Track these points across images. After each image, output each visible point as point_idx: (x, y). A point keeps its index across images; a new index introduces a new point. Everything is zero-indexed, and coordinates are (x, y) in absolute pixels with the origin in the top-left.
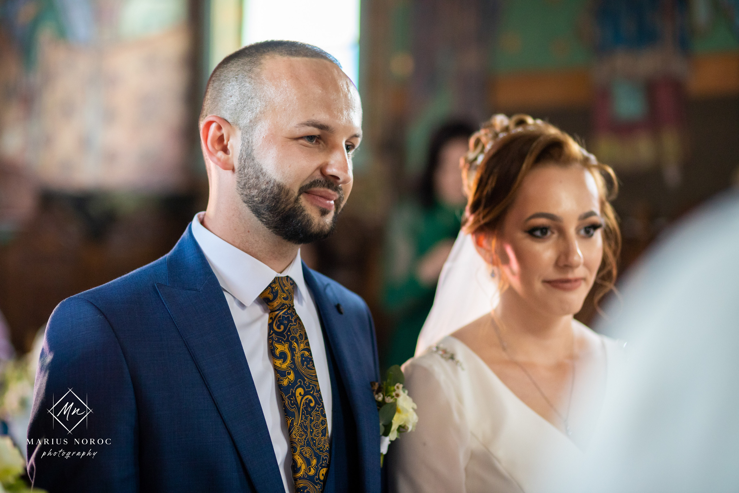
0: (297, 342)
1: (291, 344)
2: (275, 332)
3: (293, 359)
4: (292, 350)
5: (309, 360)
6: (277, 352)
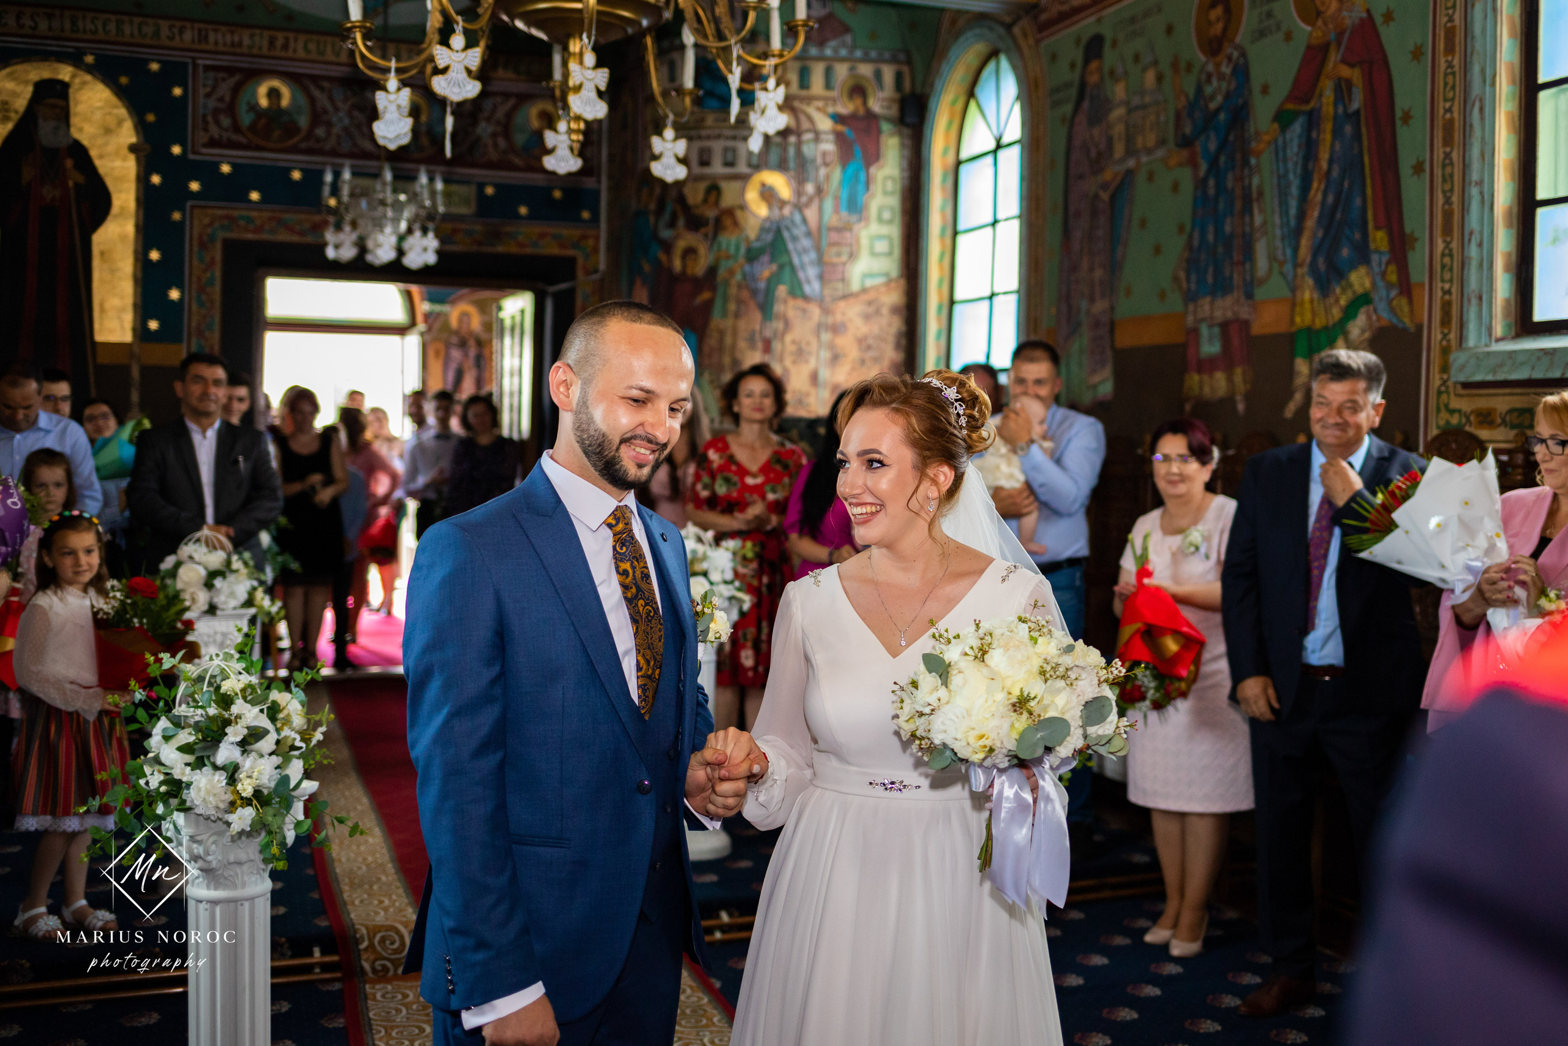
0: (637, 561)
1: (632, 562)
2: (620, 554)
3: (634, 576)
4: (633, 568)
5: (647, 576)
6: (621, 570)
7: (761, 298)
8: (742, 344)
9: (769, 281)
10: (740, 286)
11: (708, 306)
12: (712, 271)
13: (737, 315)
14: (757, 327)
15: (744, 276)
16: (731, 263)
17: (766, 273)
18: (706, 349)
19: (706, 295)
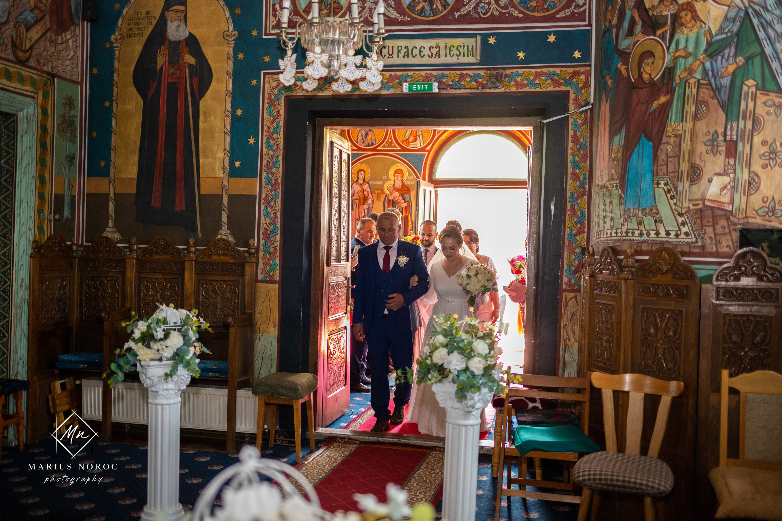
7: (724, 96)
8: (701, 148)
9: (734, 74)
10: (699, 85)
11: (665, 109)
12: (670, 72)
13: (696, 118)
14: (721, 130)
15: (705, 72)
16: (690, 60)
17: (731, 69)
18: (662, 157)
19: (663, 99)
